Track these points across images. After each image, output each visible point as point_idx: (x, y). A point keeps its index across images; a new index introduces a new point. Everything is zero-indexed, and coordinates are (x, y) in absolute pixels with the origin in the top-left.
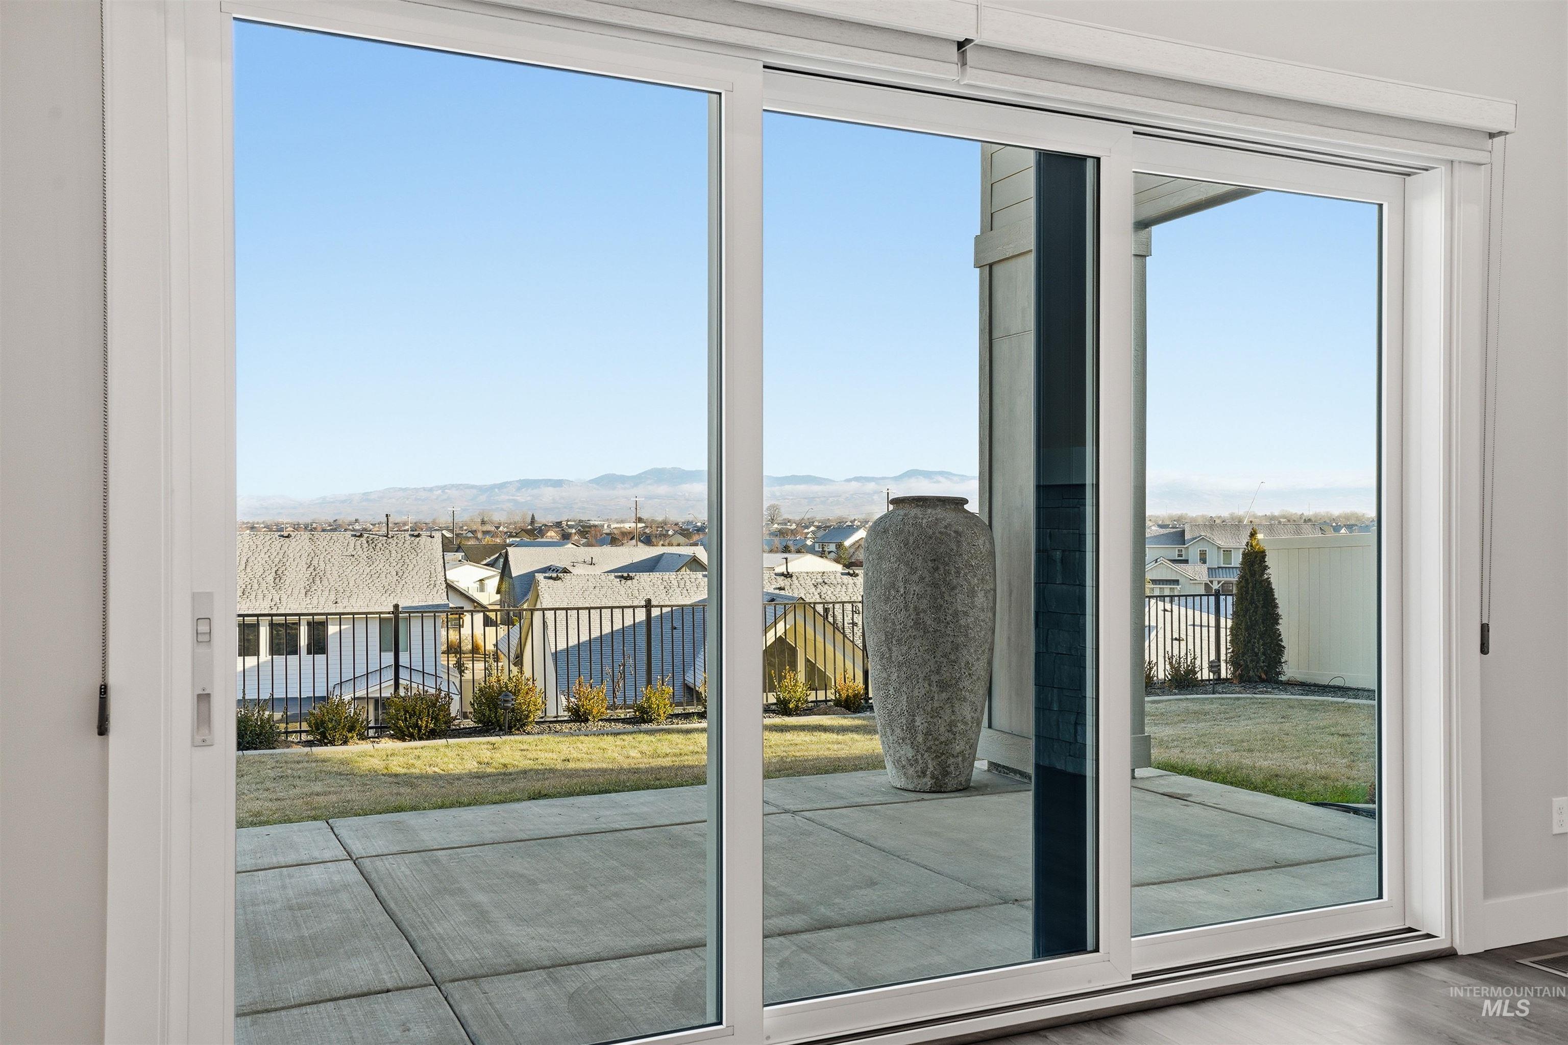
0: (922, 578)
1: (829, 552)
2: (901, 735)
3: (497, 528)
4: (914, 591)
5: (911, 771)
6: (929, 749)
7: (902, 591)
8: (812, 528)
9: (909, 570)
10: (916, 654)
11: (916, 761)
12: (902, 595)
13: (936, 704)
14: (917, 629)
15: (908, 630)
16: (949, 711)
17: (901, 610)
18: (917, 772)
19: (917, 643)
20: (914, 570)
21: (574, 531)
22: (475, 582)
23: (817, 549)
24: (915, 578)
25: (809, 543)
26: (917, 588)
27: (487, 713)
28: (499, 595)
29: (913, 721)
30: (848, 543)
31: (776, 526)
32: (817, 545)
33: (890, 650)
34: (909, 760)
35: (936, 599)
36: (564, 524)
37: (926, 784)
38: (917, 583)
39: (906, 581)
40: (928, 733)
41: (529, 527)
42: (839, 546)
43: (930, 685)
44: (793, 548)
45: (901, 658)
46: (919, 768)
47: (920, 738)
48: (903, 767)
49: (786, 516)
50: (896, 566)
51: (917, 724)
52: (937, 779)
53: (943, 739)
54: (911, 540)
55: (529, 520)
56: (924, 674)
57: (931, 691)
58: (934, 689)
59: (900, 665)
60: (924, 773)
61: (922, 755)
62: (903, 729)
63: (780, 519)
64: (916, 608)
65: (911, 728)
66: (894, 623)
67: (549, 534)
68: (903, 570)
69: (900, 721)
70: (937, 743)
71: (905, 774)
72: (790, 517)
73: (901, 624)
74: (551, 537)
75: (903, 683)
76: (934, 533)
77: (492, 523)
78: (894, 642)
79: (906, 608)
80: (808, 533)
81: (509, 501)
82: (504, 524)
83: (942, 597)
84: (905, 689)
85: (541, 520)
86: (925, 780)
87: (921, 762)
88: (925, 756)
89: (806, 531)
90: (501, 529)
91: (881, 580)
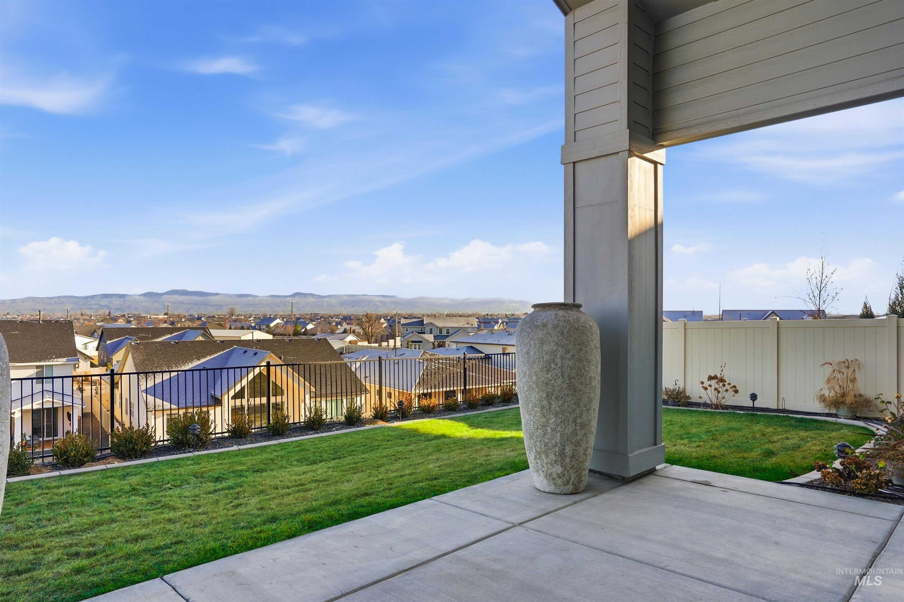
0: (573, 356)
1: (263, 329)
2: (554, 459)
3: (90, 318)
4: (568, 364)
5: (559, 481)
6: (572, 467)
7: (560, 365)
8: (252, 318)
9: (564, 351)
10: (568, 406)
11: (564, 475)
12: (560, 367)
13: (578, 438)
14: (569, 390)
15: (563, 391)
16: (585, 442)
17: (559, 377)
18: (563, 482)
19: (568, 399)
20: (568, 351)
21: (132, 319)
22: (82, 345)
23: (257, 328)
24: (569, 356)
25: (253, 325)
26: (570, 363)
27: (180, 437)
28: (97, 352)
29: (564, 449)
30: (272, 325)
31: (234, 317)
32: (257, 326)
33: (550, 403)
34: (559, 475)
35: (581, 370)
36: (127, 316)
37: (569, 489)
38: (570, 360)
39: (562, 358)
40: (573, 457)
41: (108, 317)
42: (268, 326)
43: (575, 425)
44: (245, 327)
45: (558, 409)
46: (565, 480)
47: (568, 460)
48: (554, 479)
49: (238, 313)
50: (556, 348)
51: (566, 451)
52: (575, 485)
53: (581, 460)
54: (565, 331)
55: (107, 313)
56: (573, 419)
57: (576, 429)
58: (578, 428)
59: (557, 414)
60: (568, 482)
61: (568, 471)
62: (556, 455)
63: (236, 314)
64: (569, 376)
65: (562, 454)
66: (554, 386)
67: (120, 320)
68: (561, 352)
69: (554, 450)
70: (578, 462)
71: (555, 483)
72: (241, 313)
73: (559, 386)
74: (121, 322)
75: (558, 425)
76: (578, 326)
77: (87, 315)
78: (553, 399)
79: (563, 376)
80: (251, 320)
81: (95, 304)
82: (94, 315)
83: (584, 369)
84: (559, 429)
85: (114, 314)
86: (568, 487)
87: (566, 475)
88: (570, 472)
89: (250, 319)
90: (93, 318)
91: (543, 357)
